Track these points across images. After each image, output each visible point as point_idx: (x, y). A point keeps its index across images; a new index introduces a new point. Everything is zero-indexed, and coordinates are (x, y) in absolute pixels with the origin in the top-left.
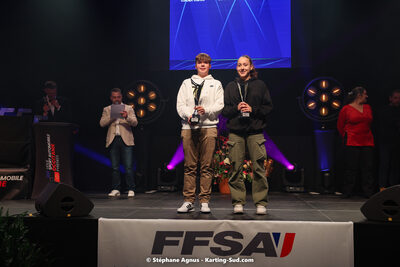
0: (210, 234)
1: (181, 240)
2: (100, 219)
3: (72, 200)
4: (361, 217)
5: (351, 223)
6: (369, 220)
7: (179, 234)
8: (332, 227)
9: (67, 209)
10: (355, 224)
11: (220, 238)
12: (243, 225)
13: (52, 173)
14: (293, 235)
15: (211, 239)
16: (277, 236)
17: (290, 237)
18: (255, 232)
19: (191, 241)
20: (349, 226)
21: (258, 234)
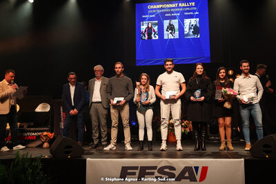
0: (155, 168)
1: (137, 172)
2: (88, 159)
3: (71, 147)
5: (243, 159)
7: (136, 168)
8: (231, 162)
9: (68, 153)
10: (245, 160)
11: (161, 170)
12: (176, 162)
14: (207, 167)
15: (156, 171)
16: (197, 168)
17: (205, 169)
18: (183, 167)
19: (144, 172)
20: (242, 161)
21: (185, 167)
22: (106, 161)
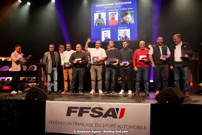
0: (90, 108)
1: (78, 110)
2: (47, 101)
5: (150, 104)
7: (77, 108)
11: (94, 110)
13: (44, 82)
15: (90, 110)
16: (117, 109)
17: (123, 110)
19: (82, 111)
20: (149, 105)
21: (110, 108)
22: (58, 103)
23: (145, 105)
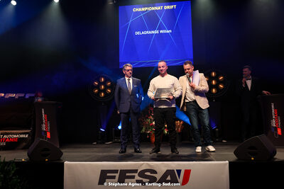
0: (135, 171)
1: (117, 175)
2: (66, 162)
4: (234, 157)
5: (227, 162)
6: (239, 159)
7: (116, 171)
8: (215, 164)
10: (230, 163)
11: (142, 174)
12: (157, 165)
13: (45, 132)
14: (190, 171)
15: (136, 175)
16: (179, 171)
17: (188, 172)
18: (164, 170)
19: (124, 176)
20: (226, 164)
21: (167, 171)
22: (84, 165)
23: (221, 164)
